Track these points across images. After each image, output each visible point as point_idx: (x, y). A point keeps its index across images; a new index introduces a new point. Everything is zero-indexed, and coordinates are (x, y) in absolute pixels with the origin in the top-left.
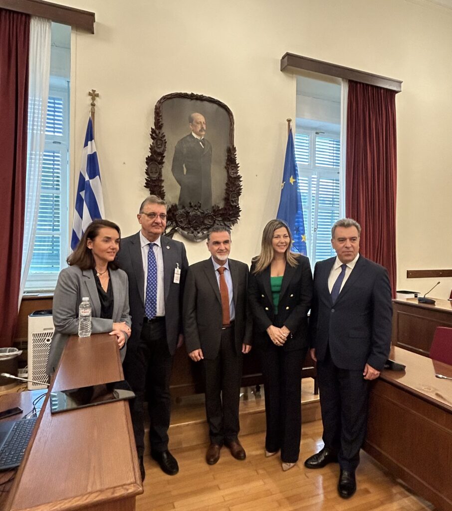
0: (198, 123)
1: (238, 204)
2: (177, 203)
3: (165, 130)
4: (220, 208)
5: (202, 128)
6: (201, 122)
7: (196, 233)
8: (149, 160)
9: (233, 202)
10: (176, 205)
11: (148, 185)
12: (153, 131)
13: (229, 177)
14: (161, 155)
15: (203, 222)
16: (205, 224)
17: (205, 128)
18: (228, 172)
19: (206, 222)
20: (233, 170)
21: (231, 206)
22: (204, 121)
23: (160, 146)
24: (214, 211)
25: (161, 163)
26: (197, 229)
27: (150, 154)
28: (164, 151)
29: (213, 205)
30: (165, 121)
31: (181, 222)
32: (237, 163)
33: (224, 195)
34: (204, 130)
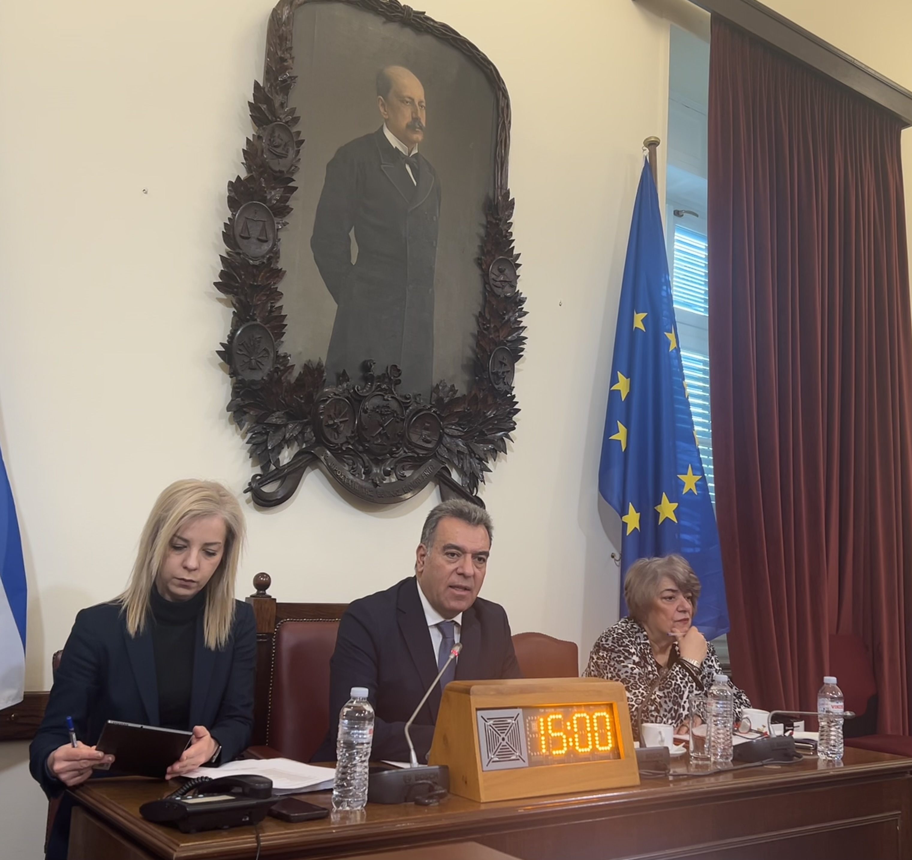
0: (403, 101)
1: (510, 388)
3: (301, 101)
4: (458, 395)
5: (416, 119)
6: (413, 100)
7: (378, 472)
8: (239, 194)
9: (497, 378)
11: (227, 283)
12: (259, 94)
13: (488, 294)
14: (285, 182)
15: (402, 436)
16: (411, 446)
17: (423, 122)
18: (485, 275)
19: (415, 438)
20: (501, 272)
21: (493, 390)
22: (423, 98)
23: (279, 150)
24: (439, 402)
25: (282, 210)
26: (383, 461)
27: (242, 173)
28: (294, 169)
29: (436, 380)
30: (302, 70)
31: (334, 428)
34: (421, 128)
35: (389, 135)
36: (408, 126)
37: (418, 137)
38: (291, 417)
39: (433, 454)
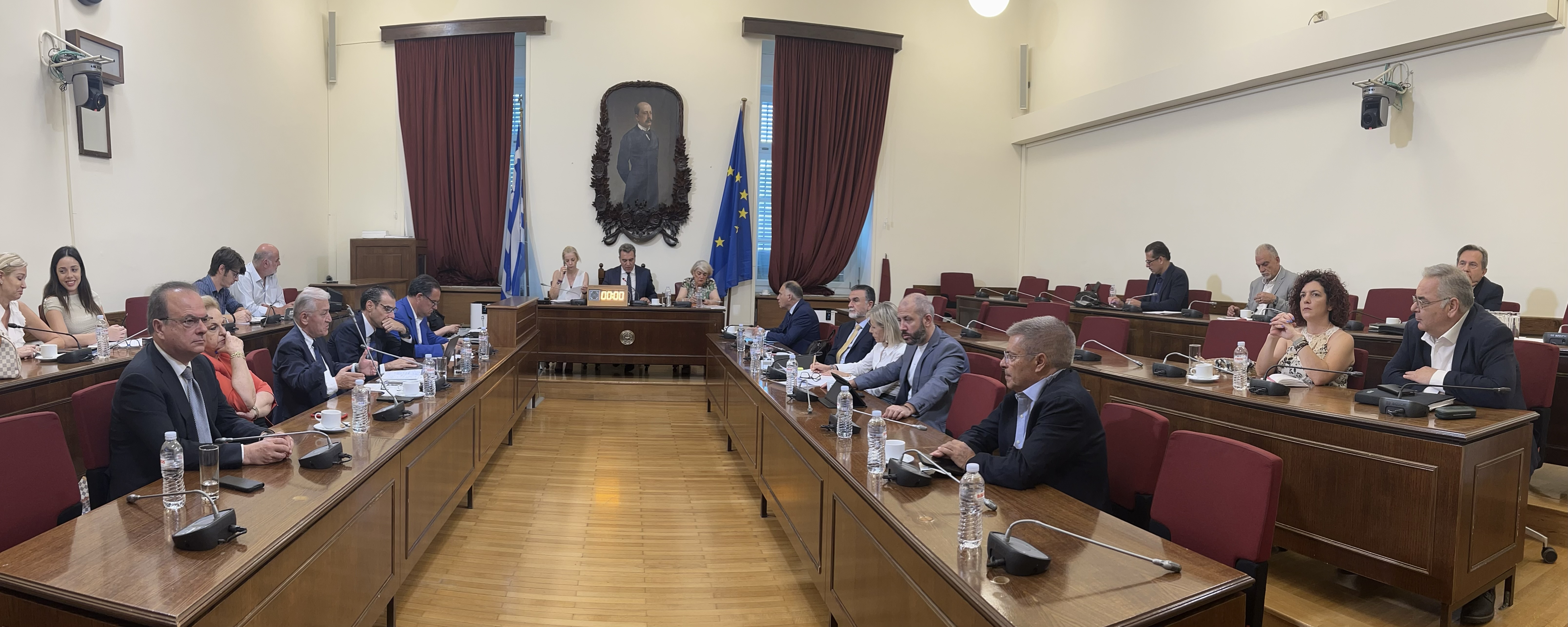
0: (644, 113)
1: (687, 202)
2: (622, 202)
3: (609, 125)
4: (668, 206)
5: (649, 118)
6: (647, 112)
7: (640, 232)
8: (595, 159)
9: (681, 199)
10: (620, 204)
11: (593, 185)
12: (599, 127)
13: (678, 171)
14: (607, 152)
15: (648, 221)
16: (651, 224)
17: (651, 118)
18: (676, 164)
19: (652, 222)
20: (681, 162)
21: (681, 204)
22: (651, 110)
23: (605, 143)
24: (661, 209)
25: (607, 160)
26: (643, 230)
27: (595, 153)
28: (609, 147)
29: (660, 202)
30: (611, 116)
31: (625, 221)
32: (686, 154)
33: (671, 192)
34: (651, 120)
35: (639, 126)
36: (646, 121)
37: (650, 124)
38: (613, 219)
39: (659, 226)
